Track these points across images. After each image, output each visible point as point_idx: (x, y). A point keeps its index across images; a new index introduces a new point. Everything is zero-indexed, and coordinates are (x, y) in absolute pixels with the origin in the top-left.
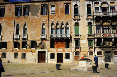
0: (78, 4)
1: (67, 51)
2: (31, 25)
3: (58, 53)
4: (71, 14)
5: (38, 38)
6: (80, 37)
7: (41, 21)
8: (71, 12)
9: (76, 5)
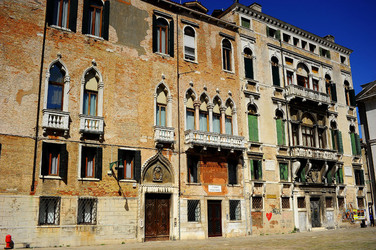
0: (252, 47)
1: (232, 193)
2: (117, 81)
3: (209, 201)
4: (237, 74)
5: (144, 140)
6: (261, 152)
7: (154, 73)
8: (237, 69)
9: (248, 51)
